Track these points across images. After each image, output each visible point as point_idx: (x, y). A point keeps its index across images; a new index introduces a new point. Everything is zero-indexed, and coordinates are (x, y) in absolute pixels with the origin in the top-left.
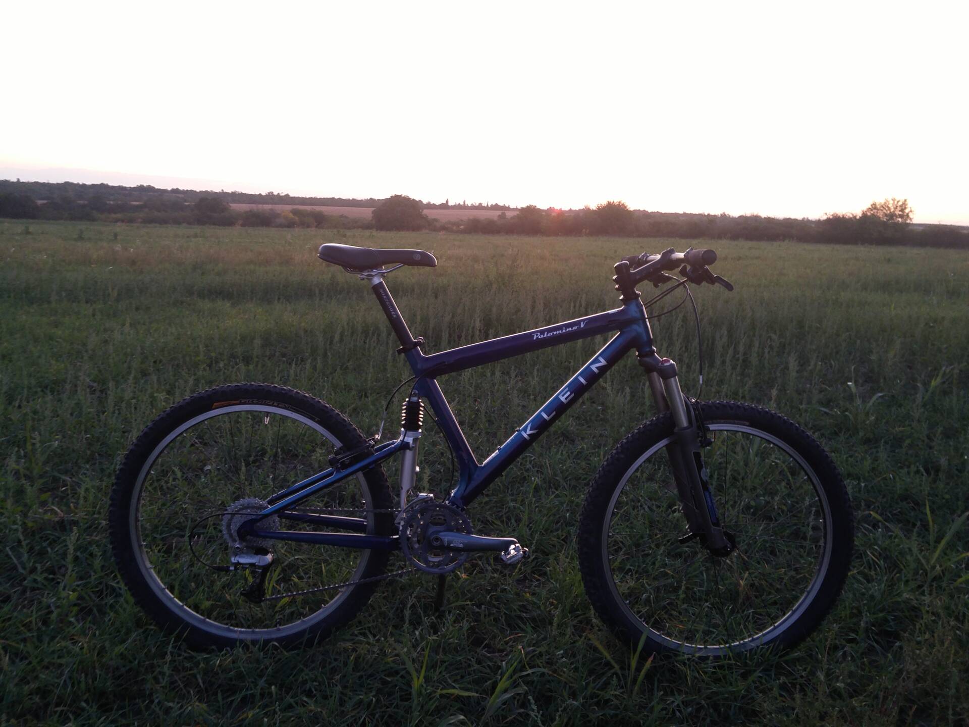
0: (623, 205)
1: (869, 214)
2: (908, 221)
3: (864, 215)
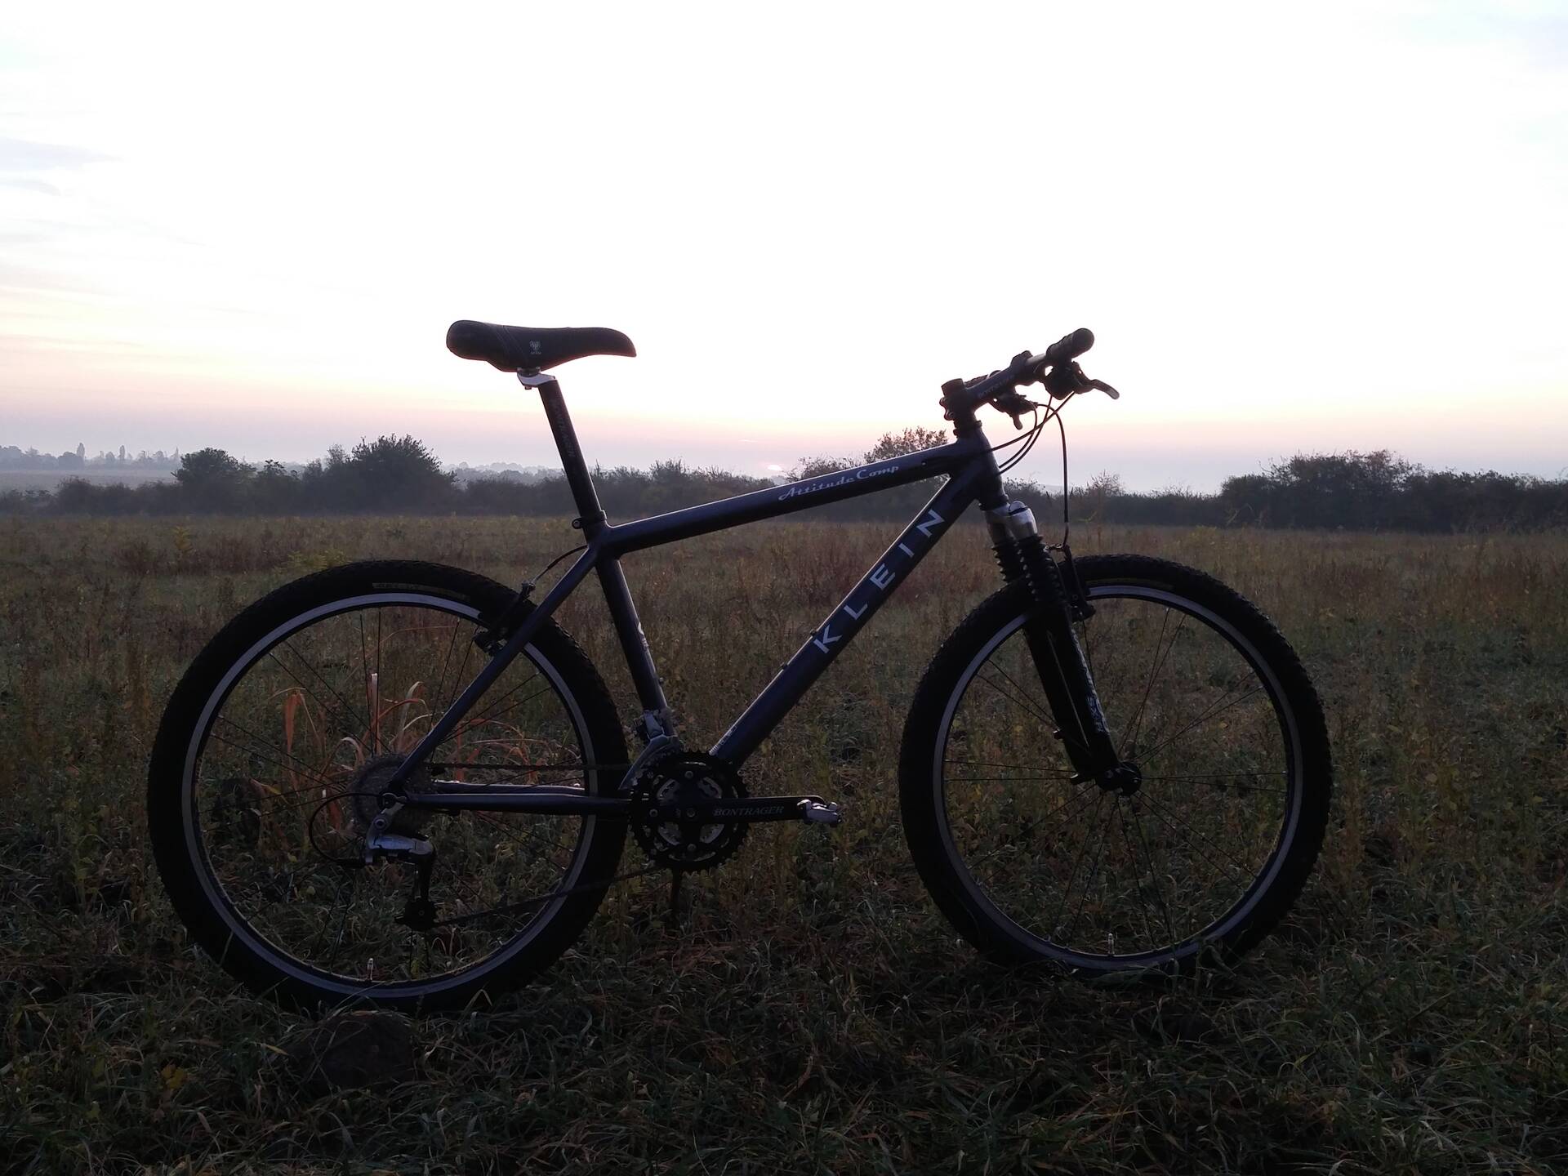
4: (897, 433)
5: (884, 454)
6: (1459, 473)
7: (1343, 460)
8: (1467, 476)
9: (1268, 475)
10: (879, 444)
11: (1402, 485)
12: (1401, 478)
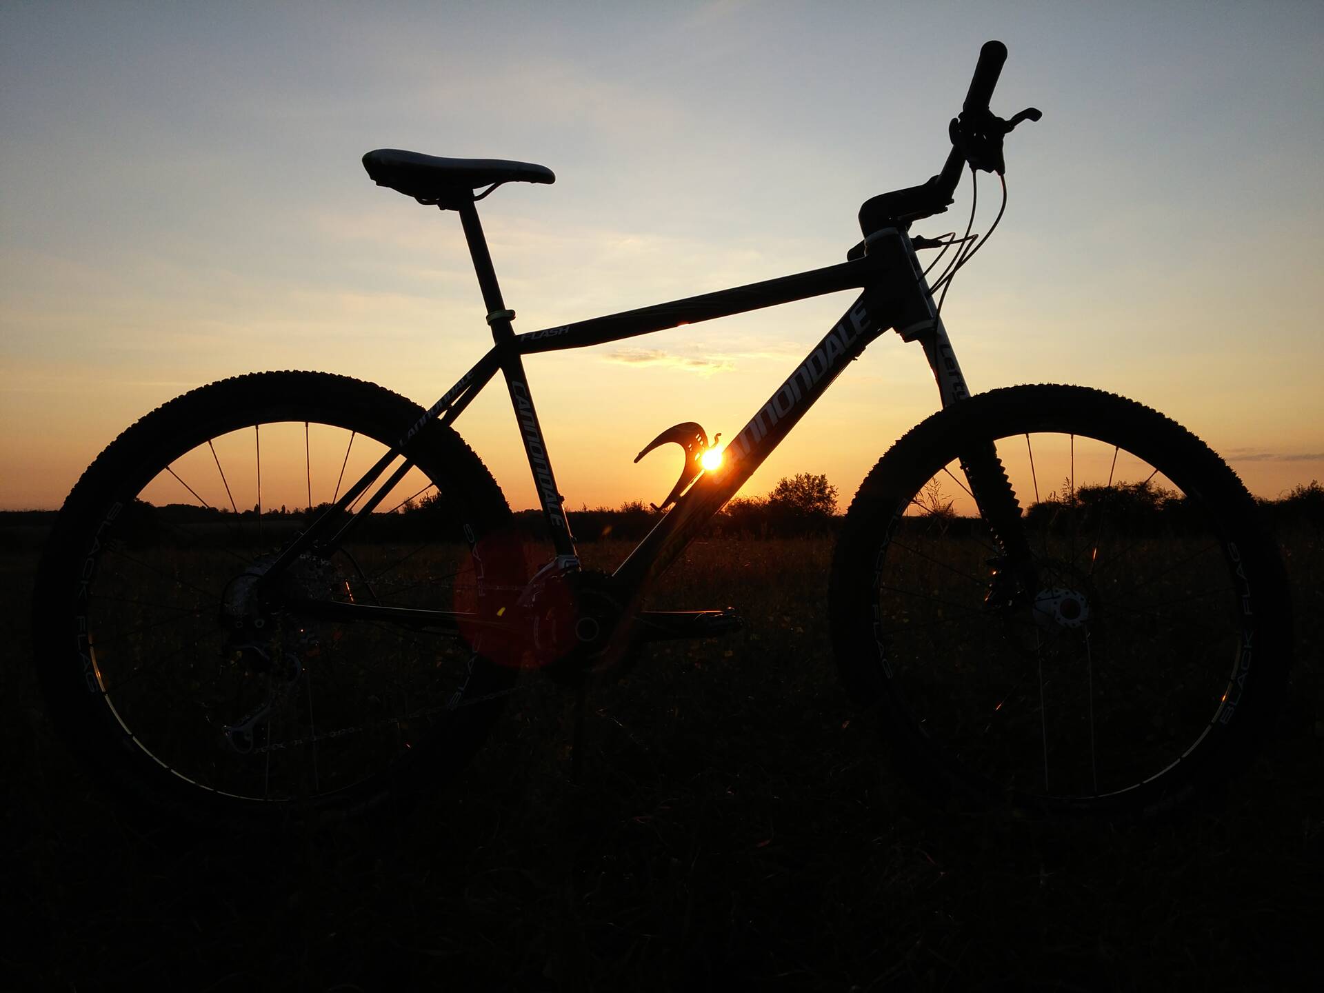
4: (791, 477)
5: (782, 493)
10: (779, 486)
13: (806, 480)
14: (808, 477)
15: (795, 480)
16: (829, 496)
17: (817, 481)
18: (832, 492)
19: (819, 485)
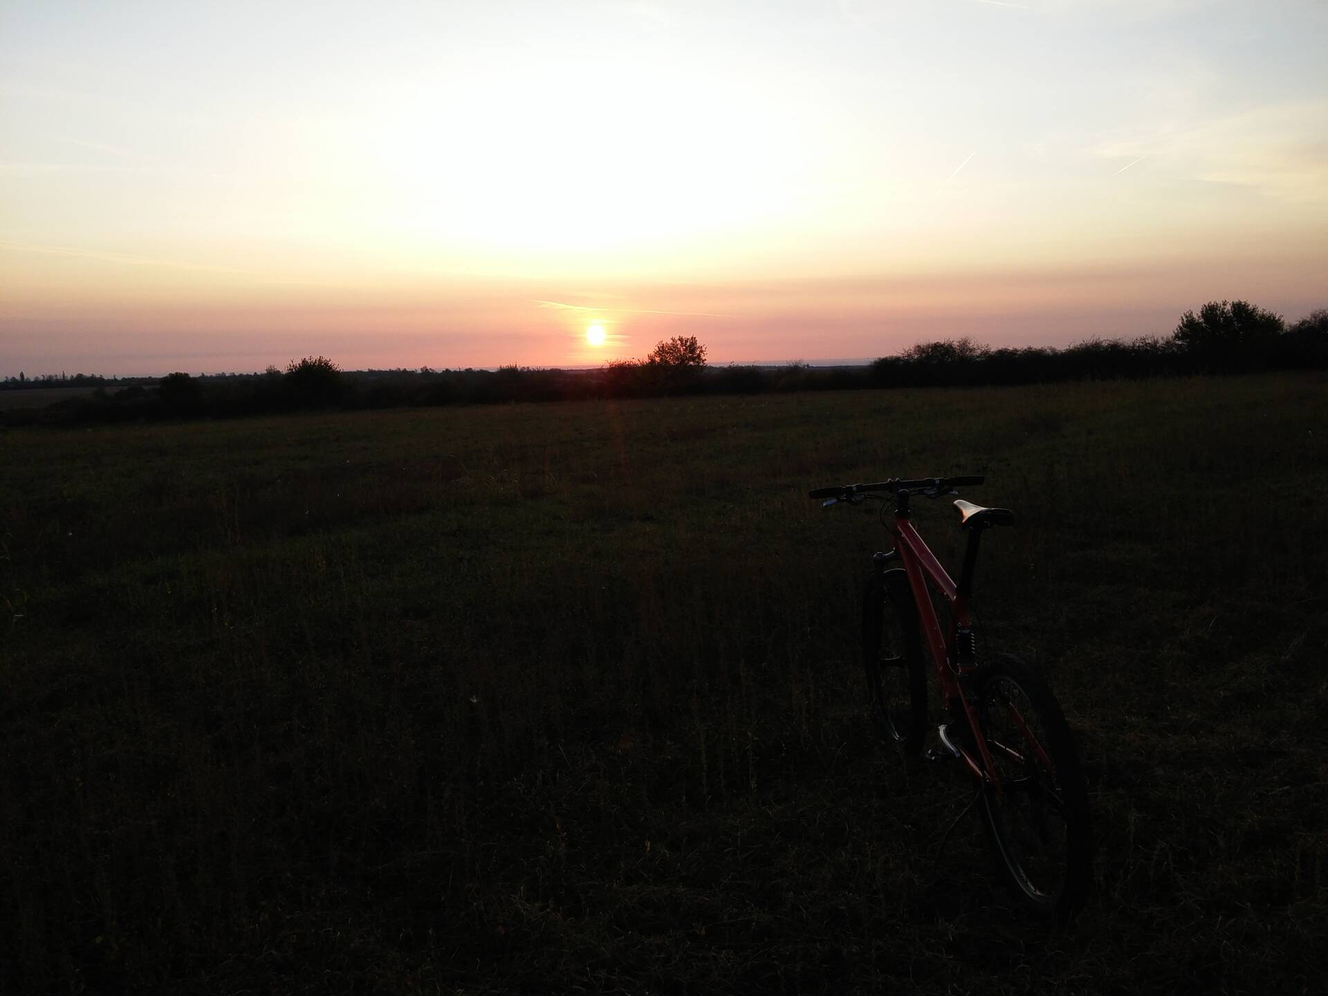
0: (326, 364)
1: (657, 359)
2: (701, 364)
3: (653, 361)
4: (667, 341)
5: (660, 355)
6: (1011, 349)
7: (944, 344)
8: (1016, 350)
9: (899, 355)
10: (656, 349)
11: (978, 357)
12: (979, 352)
13: (679, 342)
14: (681, 339)
15: (670, 342)
16: (699, 356)
17: (688, 344)
18: (702, 351)
19: (689, 346)
